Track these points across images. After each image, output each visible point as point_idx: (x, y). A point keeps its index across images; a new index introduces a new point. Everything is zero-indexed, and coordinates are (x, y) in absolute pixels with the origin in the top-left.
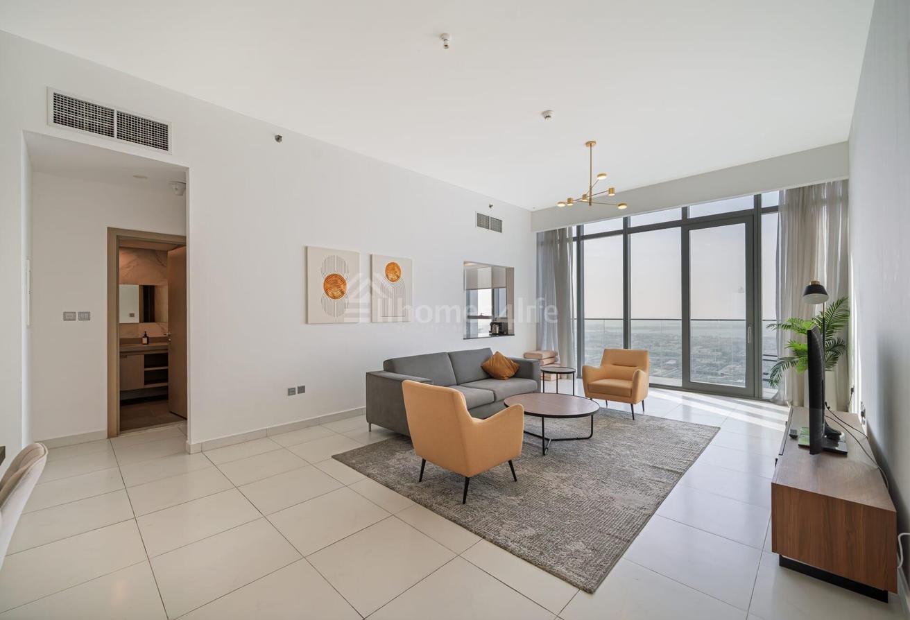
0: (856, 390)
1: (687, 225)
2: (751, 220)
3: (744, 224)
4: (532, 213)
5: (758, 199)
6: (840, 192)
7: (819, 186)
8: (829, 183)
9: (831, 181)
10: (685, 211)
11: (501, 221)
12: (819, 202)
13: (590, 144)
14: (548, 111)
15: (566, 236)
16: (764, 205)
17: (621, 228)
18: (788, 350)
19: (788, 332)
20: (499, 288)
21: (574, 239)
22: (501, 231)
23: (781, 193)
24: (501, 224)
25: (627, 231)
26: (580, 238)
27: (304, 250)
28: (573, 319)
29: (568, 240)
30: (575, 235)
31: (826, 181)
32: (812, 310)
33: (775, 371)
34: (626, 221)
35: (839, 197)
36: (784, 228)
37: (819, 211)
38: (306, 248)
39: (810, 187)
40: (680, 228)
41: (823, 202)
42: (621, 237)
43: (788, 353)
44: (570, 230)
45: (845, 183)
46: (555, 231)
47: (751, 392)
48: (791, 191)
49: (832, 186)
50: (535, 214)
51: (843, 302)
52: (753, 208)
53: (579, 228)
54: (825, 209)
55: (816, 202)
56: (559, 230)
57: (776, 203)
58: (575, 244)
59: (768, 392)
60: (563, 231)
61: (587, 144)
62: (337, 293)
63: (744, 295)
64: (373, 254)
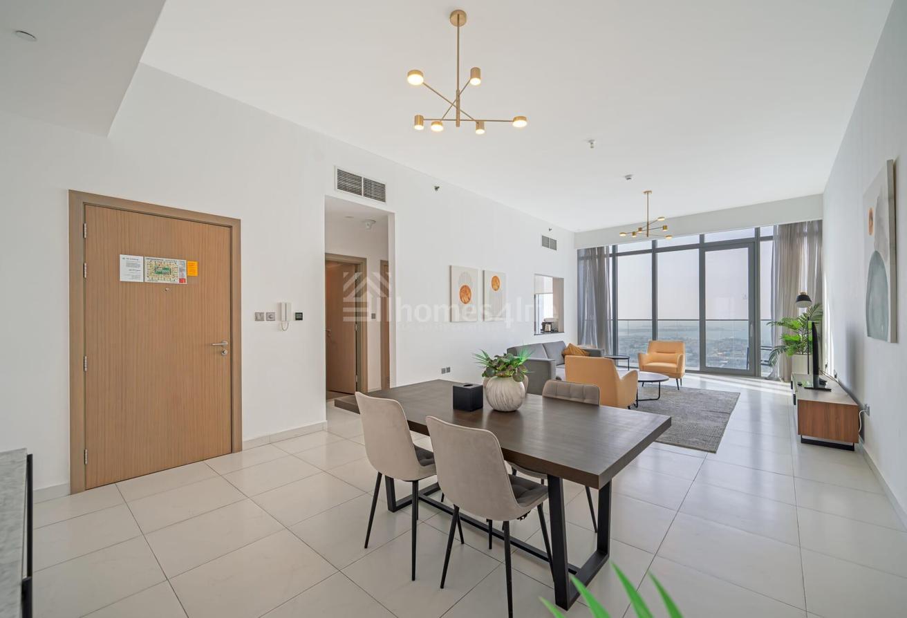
0: (829, 366)
1: (704, 247)
2: (753, 245)
3: (747, 249)
4: (575, 234)
5: (757, 231)
6: (816, 227)
7: (802, 223)
8: (809, 222)
9: (811, 220)
10: (702, 237)
11: (556, 241)
12: (801, 235)
13: (647, 192)
14: (630, 176)
15: (604, 252)
16: (762, 235)
17: (650, 248)
18: (780, 341)
19: (780, 328)
20: (539, 294)
21: (611, 255)
22: (556, 249)
23: (775, 227)
24: (556, 243)
25: (655, 251)
26: (615, 255)
27: (448, 268)
28: (610, 320)
29: (605, 256)
30: (611, 252)
31: (807, 220)
32: (796, 312)
33: (772, 356)
34: (654, 243)
35: (816, 231)
36: (777, 252)
37: (802, 241)
38: (451, 267)
39: (796, 224)
40: (698, 250)
41: (805, 234)
42: (650, 255)
43: (780, 343)
44: (608, 248)
45: (820, 222)
46: (594, 249)
47: (753, 371)
48: (782, 226)
49: (811, 224)
50: (577, 236)
51: (819, 305)
52: (754, 236)
53: (614, 248)
54: (806, 240)
55: (800, 233)
56: (598, 248)
57: (771, 234)
58: (611, 259)
59: (765, 372)
60: (601, 249)
61: (645, 192)
62: (467, 300)
63: (747, 301)
64: (485, 269)
